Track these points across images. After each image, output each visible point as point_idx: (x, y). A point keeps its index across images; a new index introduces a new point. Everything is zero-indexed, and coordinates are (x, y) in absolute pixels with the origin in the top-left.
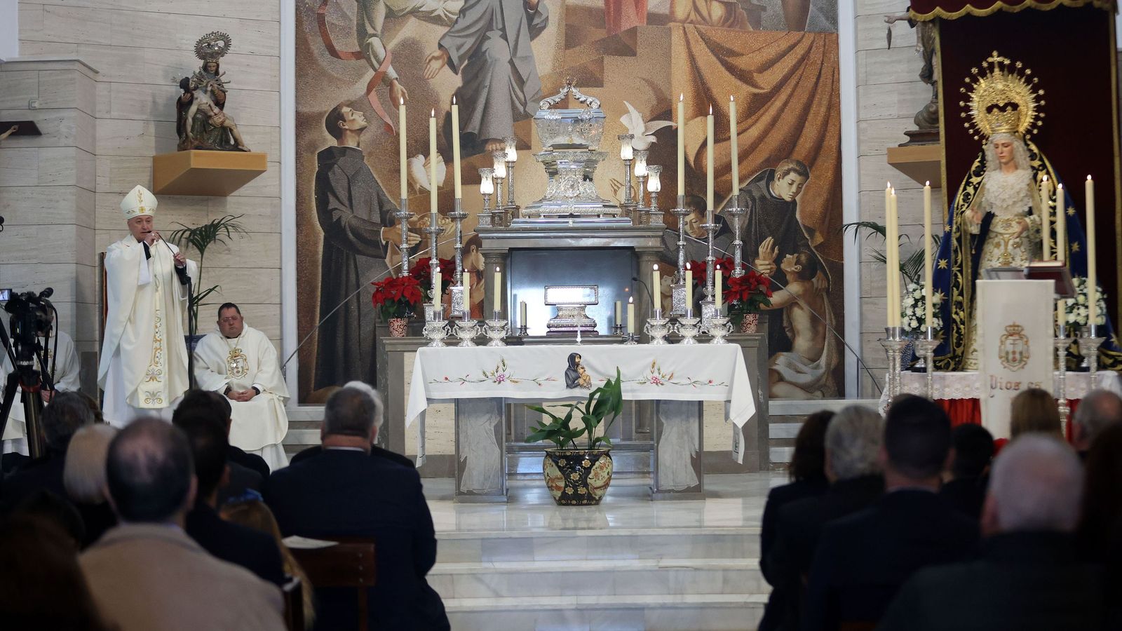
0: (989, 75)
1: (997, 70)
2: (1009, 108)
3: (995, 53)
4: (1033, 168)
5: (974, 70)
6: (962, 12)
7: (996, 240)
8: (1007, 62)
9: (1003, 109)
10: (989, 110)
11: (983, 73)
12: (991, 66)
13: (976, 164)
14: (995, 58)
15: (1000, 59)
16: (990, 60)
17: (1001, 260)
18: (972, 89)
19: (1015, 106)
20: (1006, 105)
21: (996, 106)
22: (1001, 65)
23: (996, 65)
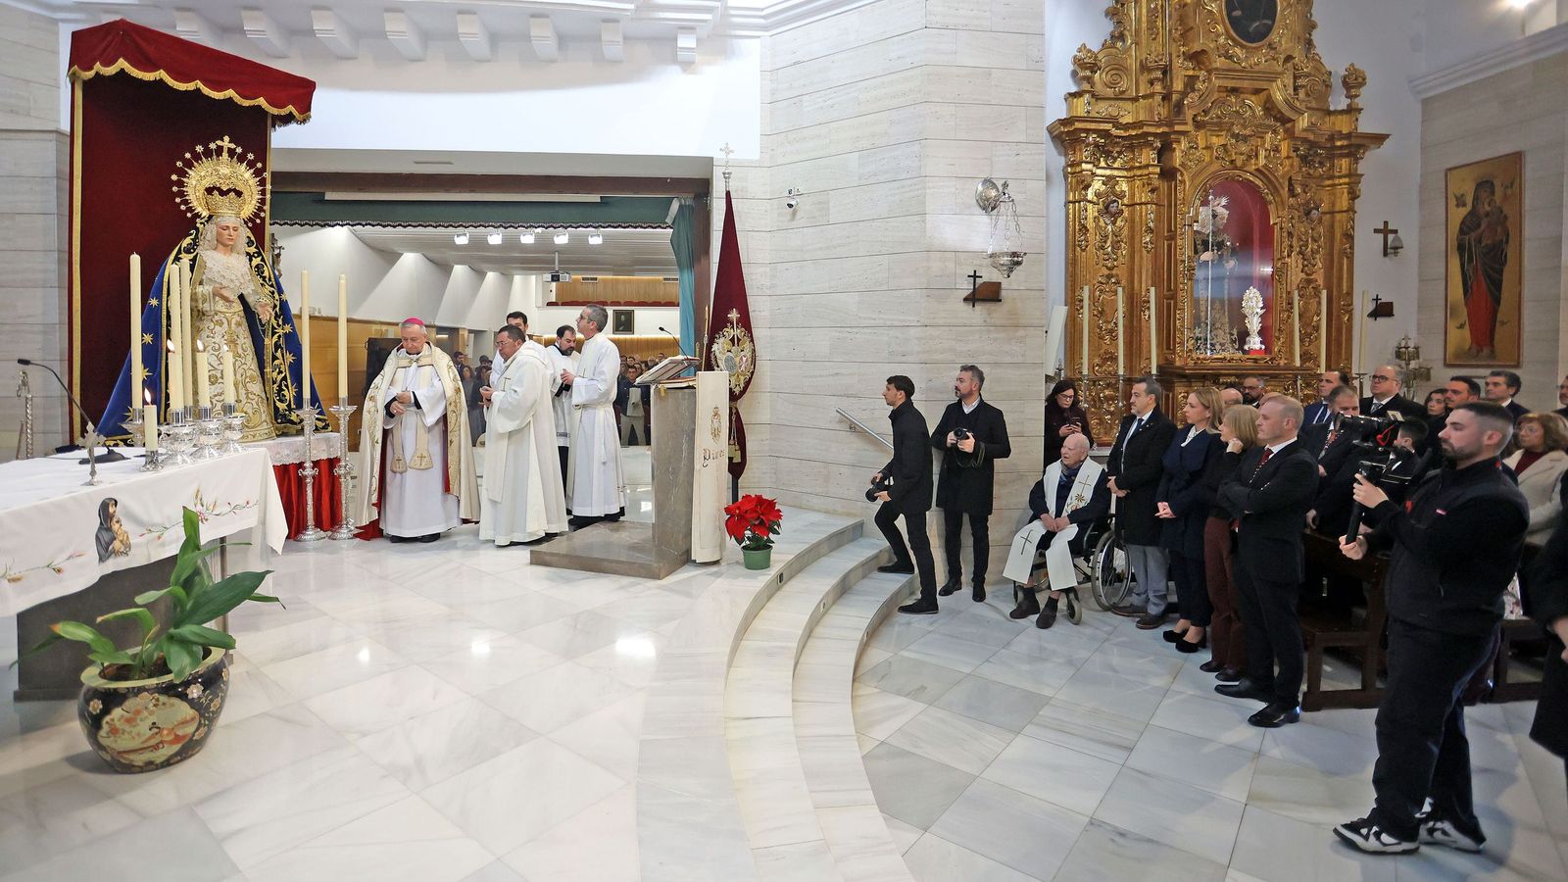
0: (215, 157)
1: (225, 154)
2: (232, 194)
3: (227, 138)
4: (248, 254)
5: (199, 149)
6: (191, 86)
7: (216, 318)
8: (239, 150)
9: (223, 193)
10: (209, 191)
11: (208, 154)
12: (219, 150)
13: (188, 241)
14: (226, 143)
15: (233, 146)
16: (219, 143)
17: (226, 337)
18: (190, 166)
19: (239, 194)
20: (229, 191)
21: (219, 190)
22: (231, 153)
23: (225, 150)
